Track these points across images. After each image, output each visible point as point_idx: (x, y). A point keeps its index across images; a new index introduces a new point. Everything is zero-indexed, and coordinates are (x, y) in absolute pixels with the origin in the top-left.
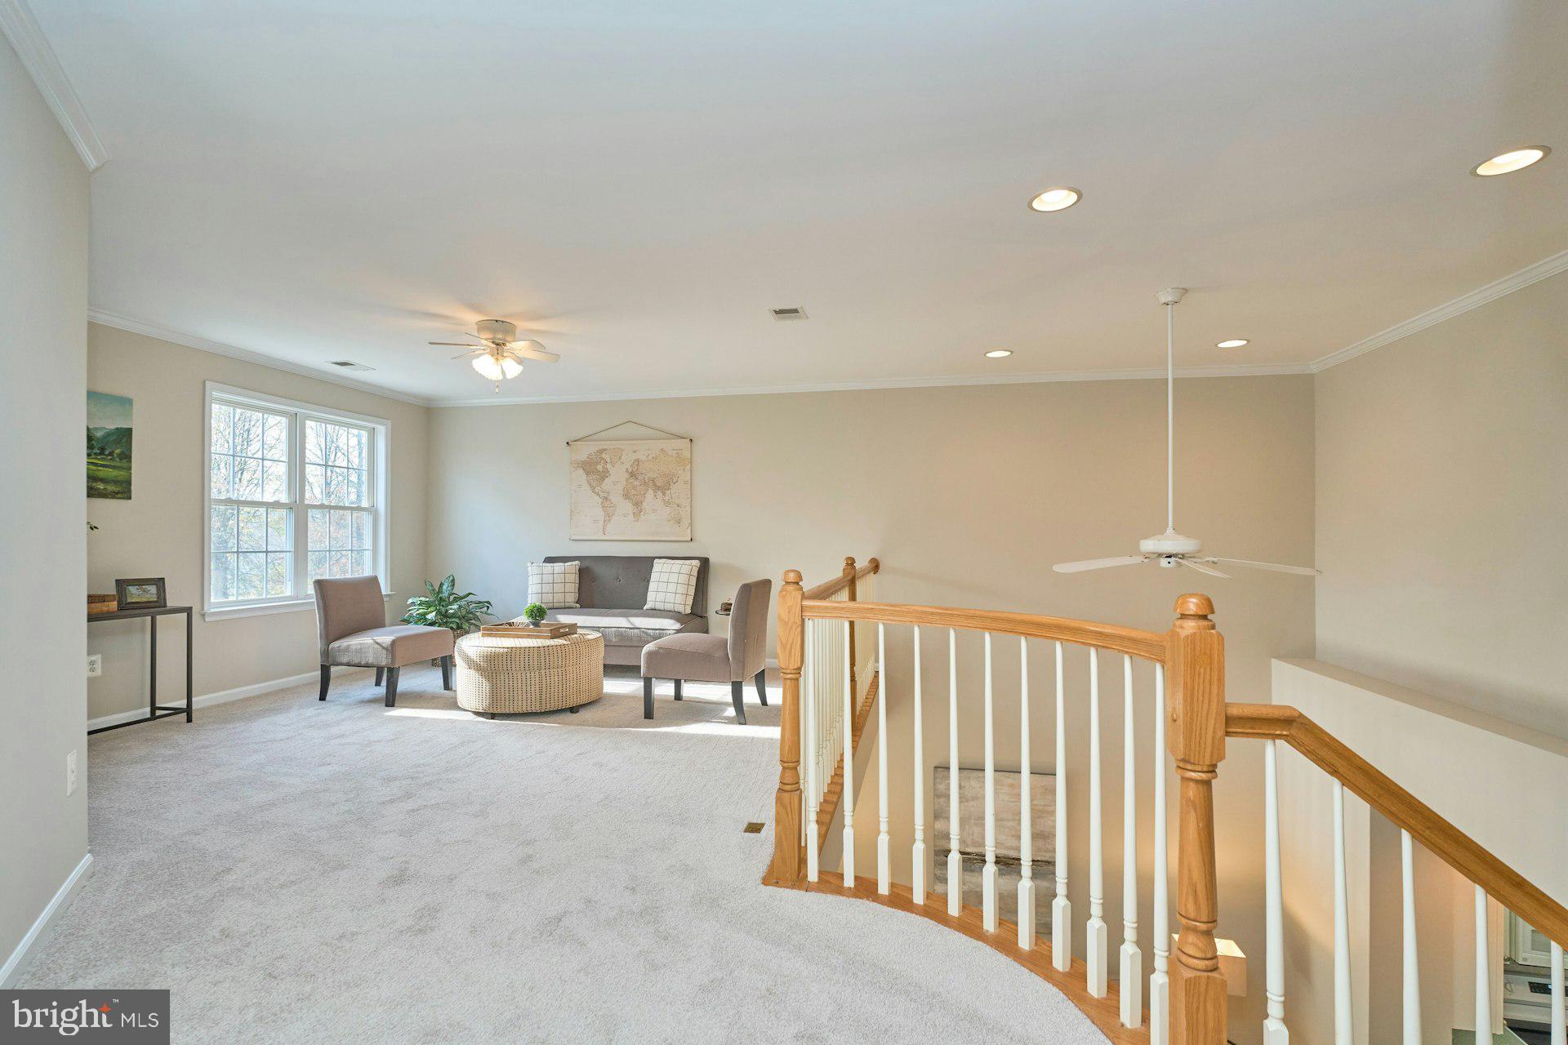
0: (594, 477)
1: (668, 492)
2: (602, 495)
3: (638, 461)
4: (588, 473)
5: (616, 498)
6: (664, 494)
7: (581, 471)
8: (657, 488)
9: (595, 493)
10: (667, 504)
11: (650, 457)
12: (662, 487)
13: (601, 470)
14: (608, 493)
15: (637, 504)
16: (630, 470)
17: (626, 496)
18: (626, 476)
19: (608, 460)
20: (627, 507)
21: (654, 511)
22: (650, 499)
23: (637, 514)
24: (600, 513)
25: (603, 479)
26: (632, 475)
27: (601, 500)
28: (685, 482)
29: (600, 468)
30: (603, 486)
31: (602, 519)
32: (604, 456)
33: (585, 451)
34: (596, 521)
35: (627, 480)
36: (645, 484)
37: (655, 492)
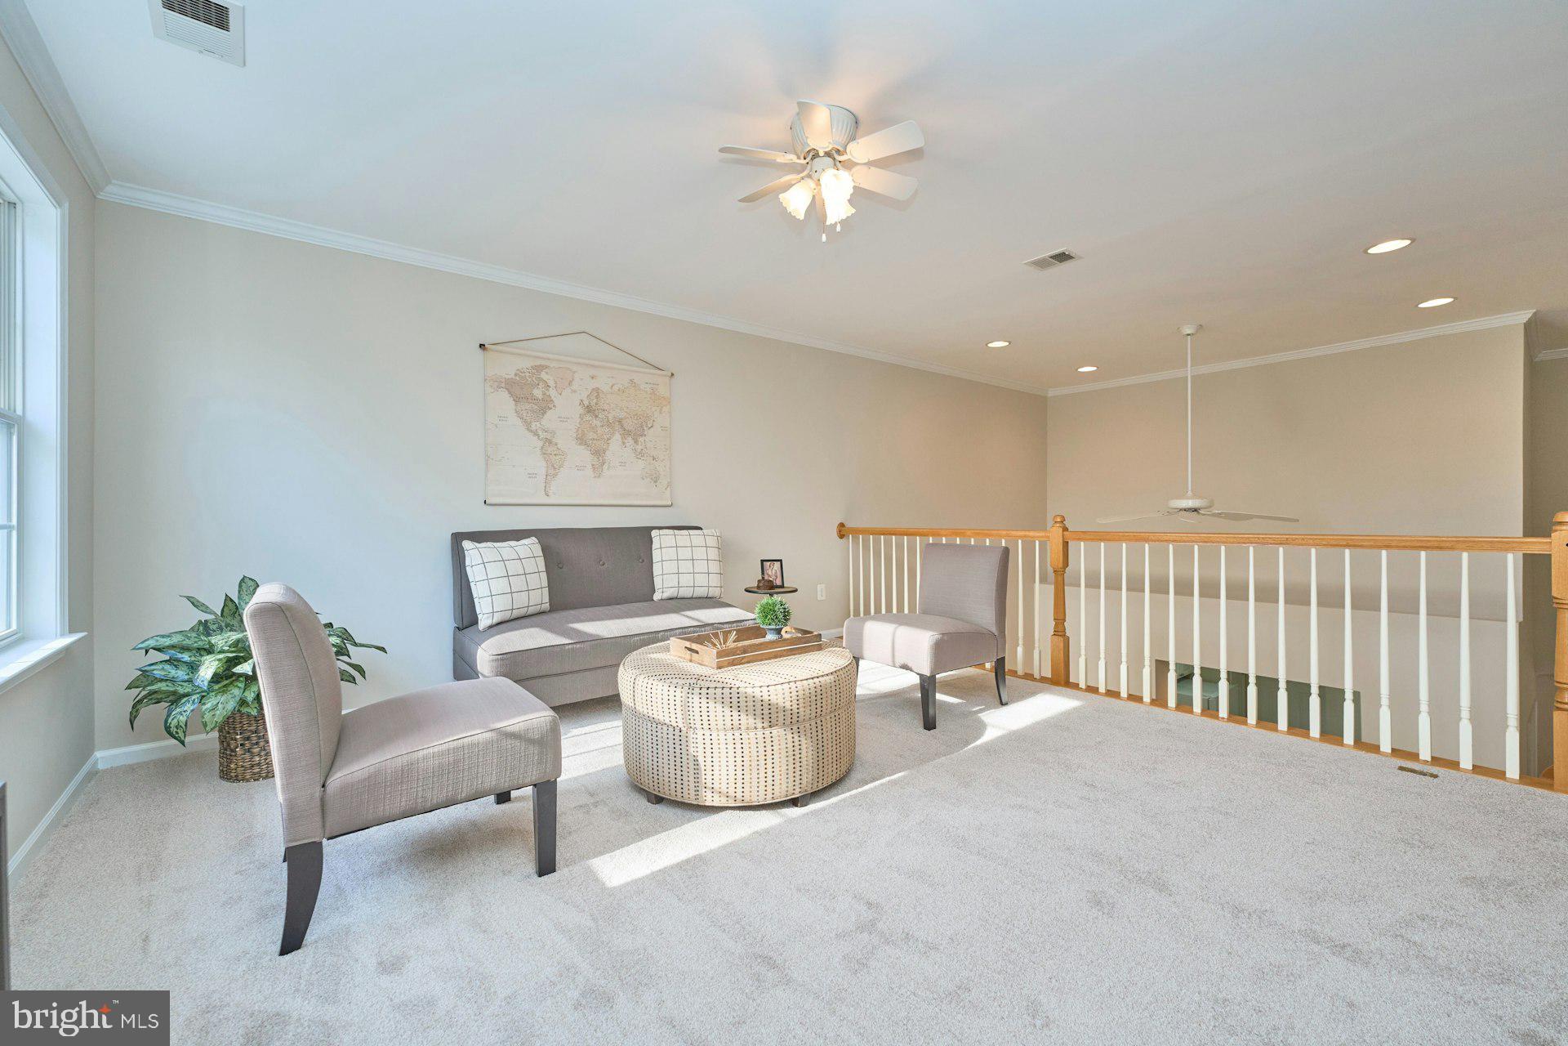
0: (528, 406)
1: (641, 439)
2: (543, 435)
3: (597, 390)
4: (517, 400)
5: (565, 440)
6: (636, 442)
7: (504, 395)
8: (626, 433)
9: (531, 431)
10: (640, 455)
11: (616, 388)
12: (635, 431)
13: (540, 397)
14: (553, 433)
15: (598, 453)
16: (586, 403)
17: (581, 440)
18: (581, 410)
19: (551, 383)
20: (583, 455)
21: (623, 464)
22: (617, 449)
23: (598, 470)
24: (541, 467)
25: (543, 411)
26: (589, 409)
27: (540, 444)
28: (664, 428)
29: (538, 393)
30: (544, 422)
31: (543, 471)
32: (544, 375)
33: (508, 366)
34: (532, 476)
35: (581, 417)
36: (609, 425)
37: (624, 437)
